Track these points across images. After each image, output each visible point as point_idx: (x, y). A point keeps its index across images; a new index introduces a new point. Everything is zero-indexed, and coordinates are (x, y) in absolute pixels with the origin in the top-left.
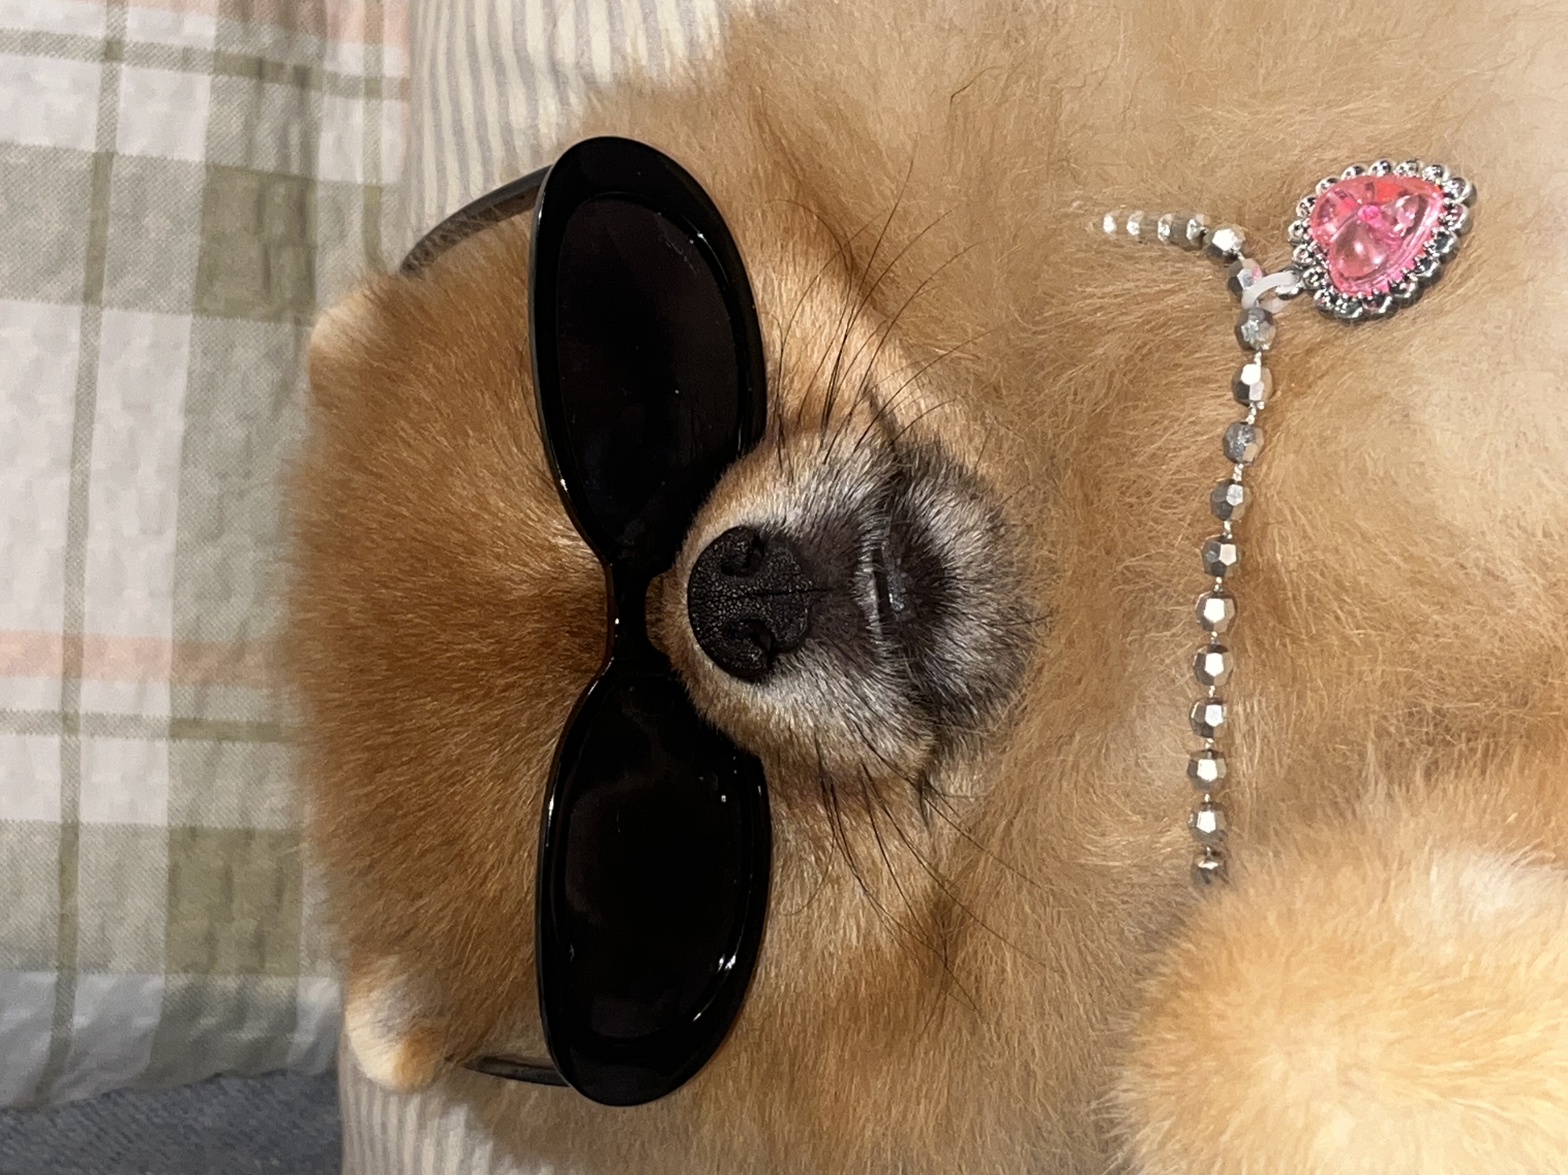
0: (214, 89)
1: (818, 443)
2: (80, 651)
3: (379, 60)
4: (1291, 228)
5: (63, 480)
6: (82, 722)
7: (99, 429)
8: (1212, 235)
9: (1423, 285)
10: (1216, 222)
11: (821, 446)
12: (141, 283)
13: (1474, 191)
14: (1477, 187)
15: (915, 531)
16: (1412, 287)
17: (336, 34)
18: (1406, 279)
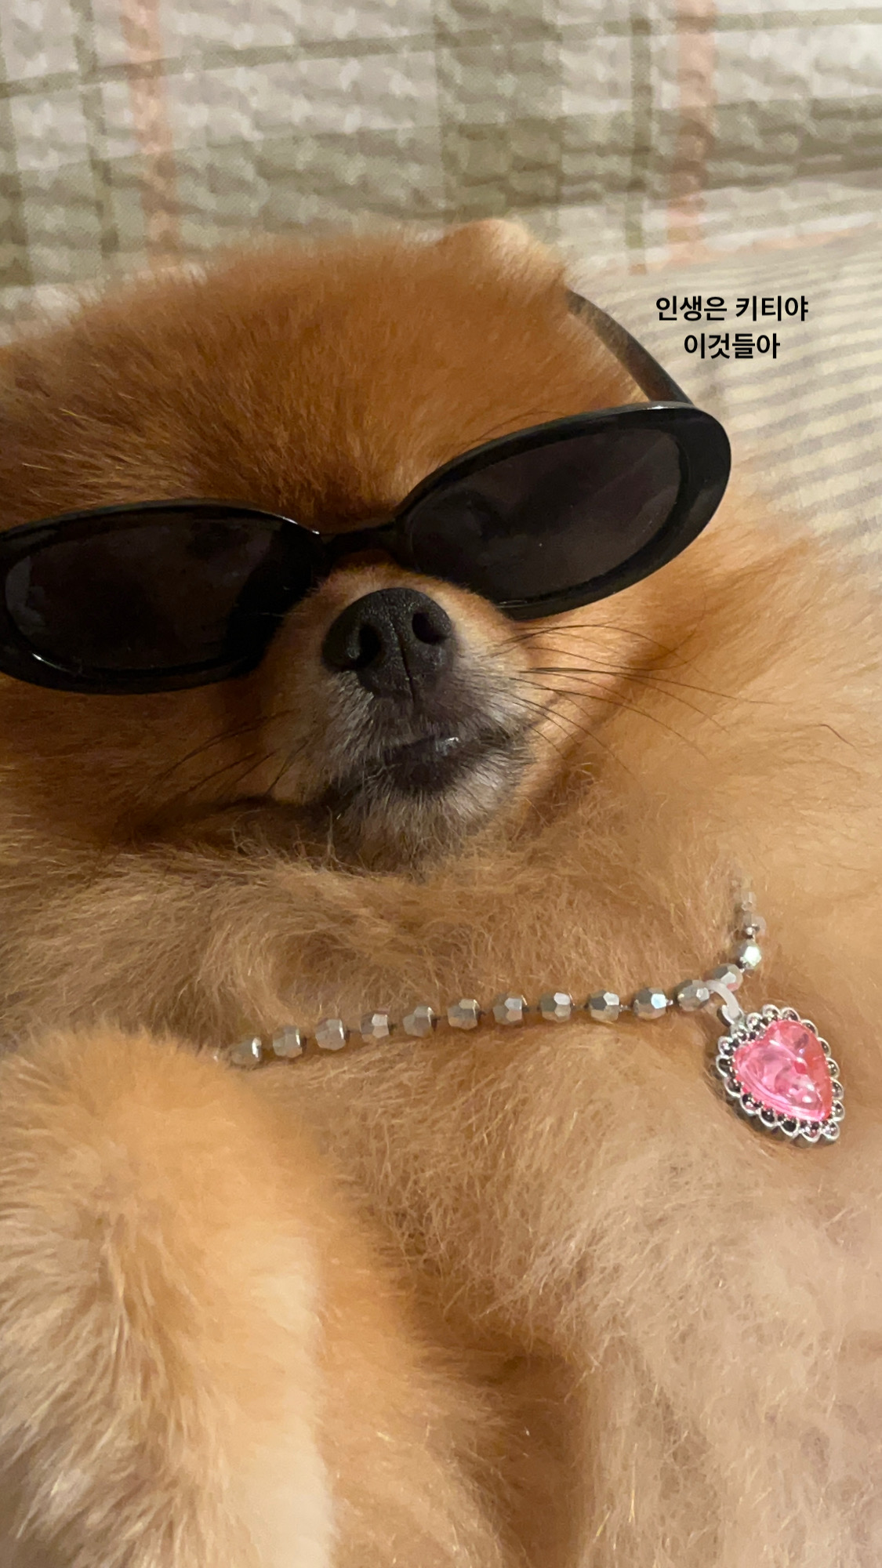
0: (621, 115)
1: (523, 668)
2: (150, 76)
3: (657, 244)
4: (773, 1007)
5: (287, 39)
6: (94, 86)
7: (331, 63)
8: (752, 945)
9: (753, 1121)
10: (763, 943)
11: (521, 672)
12: (459, 80)
13: (832, 1143)
14: (834, 1145)
15: (470, 762)
16: (750, 1112)
17: (672, 206)
18: (756, 1106)
